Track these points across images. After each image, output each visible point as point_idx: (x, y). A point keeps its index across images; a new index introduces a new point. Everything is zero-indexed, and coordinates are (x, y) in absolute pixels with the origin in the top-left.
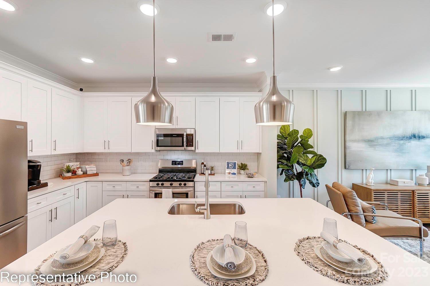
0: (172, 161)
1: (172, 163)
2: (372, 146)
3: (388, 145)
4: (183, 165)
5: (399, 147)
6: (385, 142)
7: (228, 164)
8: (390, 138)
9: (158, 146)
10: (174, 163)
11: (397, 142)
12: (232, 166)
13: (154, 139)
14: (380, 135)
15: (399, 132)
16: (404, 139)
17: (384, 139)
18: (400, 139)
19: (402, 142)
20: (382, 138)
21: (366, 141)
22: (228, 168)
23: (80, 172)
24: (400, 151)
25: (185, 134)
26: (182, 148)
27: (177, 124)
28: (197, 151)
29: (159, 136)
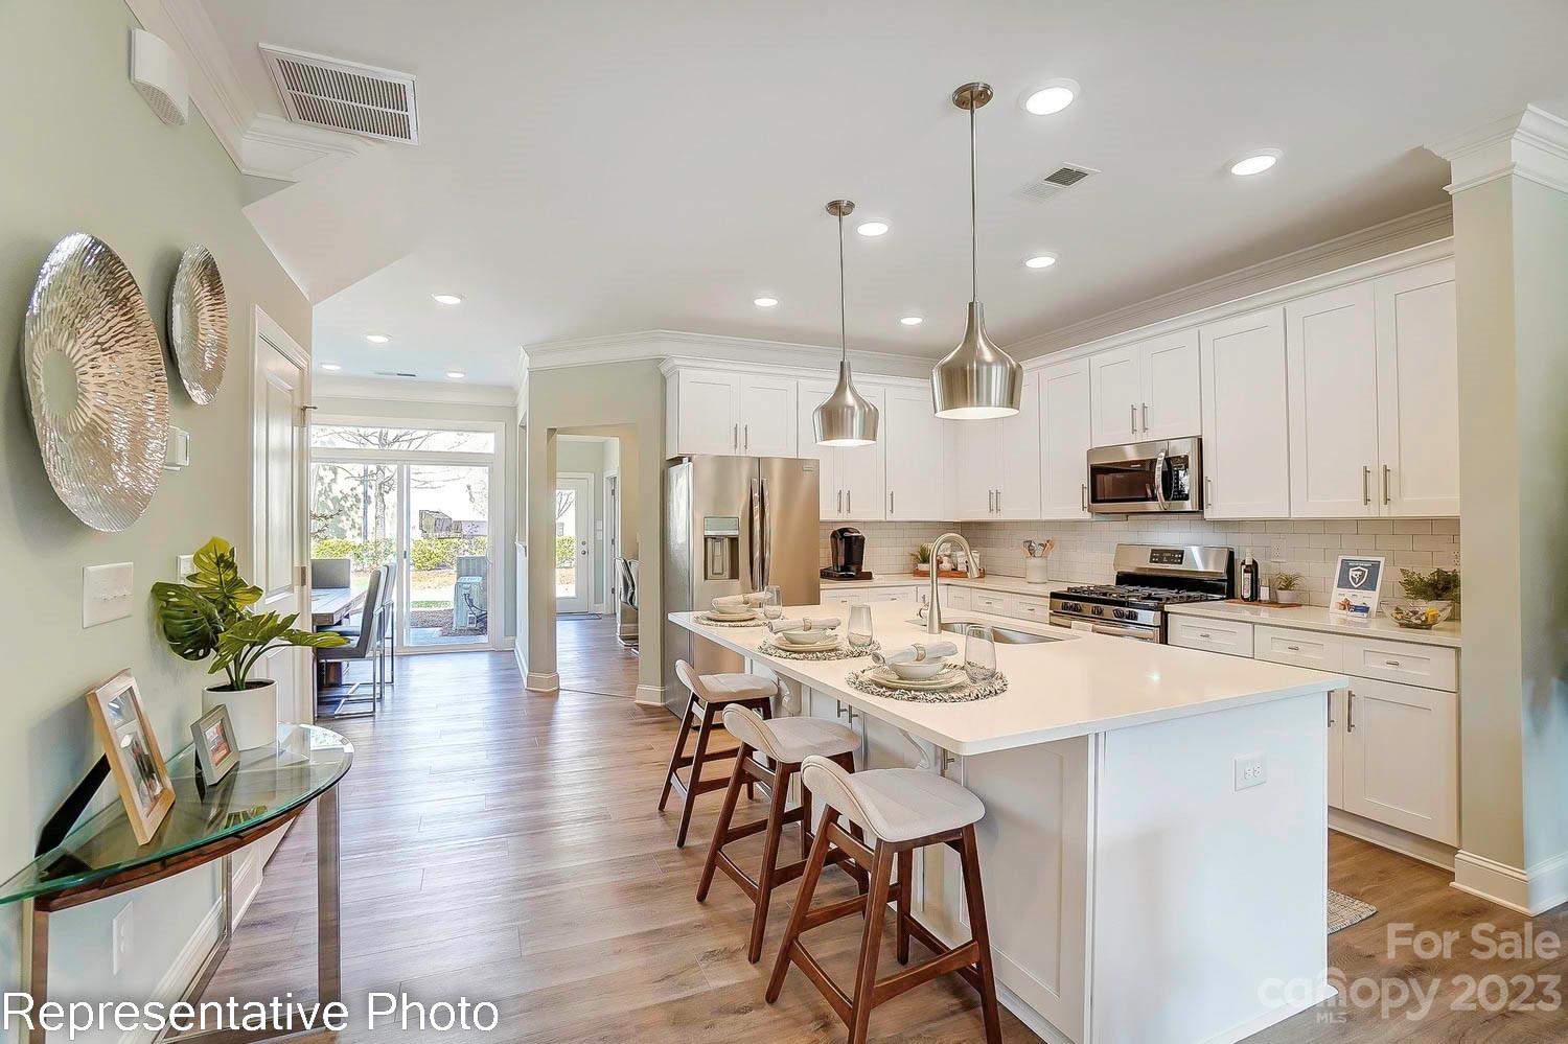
0: (1152, 550)
1: (1152, 557)
4: (1181, 563)
7: (1346, 566)
9: (1095, 500)
10: (1158, 555)
12: (1361, 577)
22: (1344, 583)
23: (946, 565)
25: (1161, 457)
26: (1152, 506)
27: (1145, 429)
28: (1208, 514)
29: (1096, 471)
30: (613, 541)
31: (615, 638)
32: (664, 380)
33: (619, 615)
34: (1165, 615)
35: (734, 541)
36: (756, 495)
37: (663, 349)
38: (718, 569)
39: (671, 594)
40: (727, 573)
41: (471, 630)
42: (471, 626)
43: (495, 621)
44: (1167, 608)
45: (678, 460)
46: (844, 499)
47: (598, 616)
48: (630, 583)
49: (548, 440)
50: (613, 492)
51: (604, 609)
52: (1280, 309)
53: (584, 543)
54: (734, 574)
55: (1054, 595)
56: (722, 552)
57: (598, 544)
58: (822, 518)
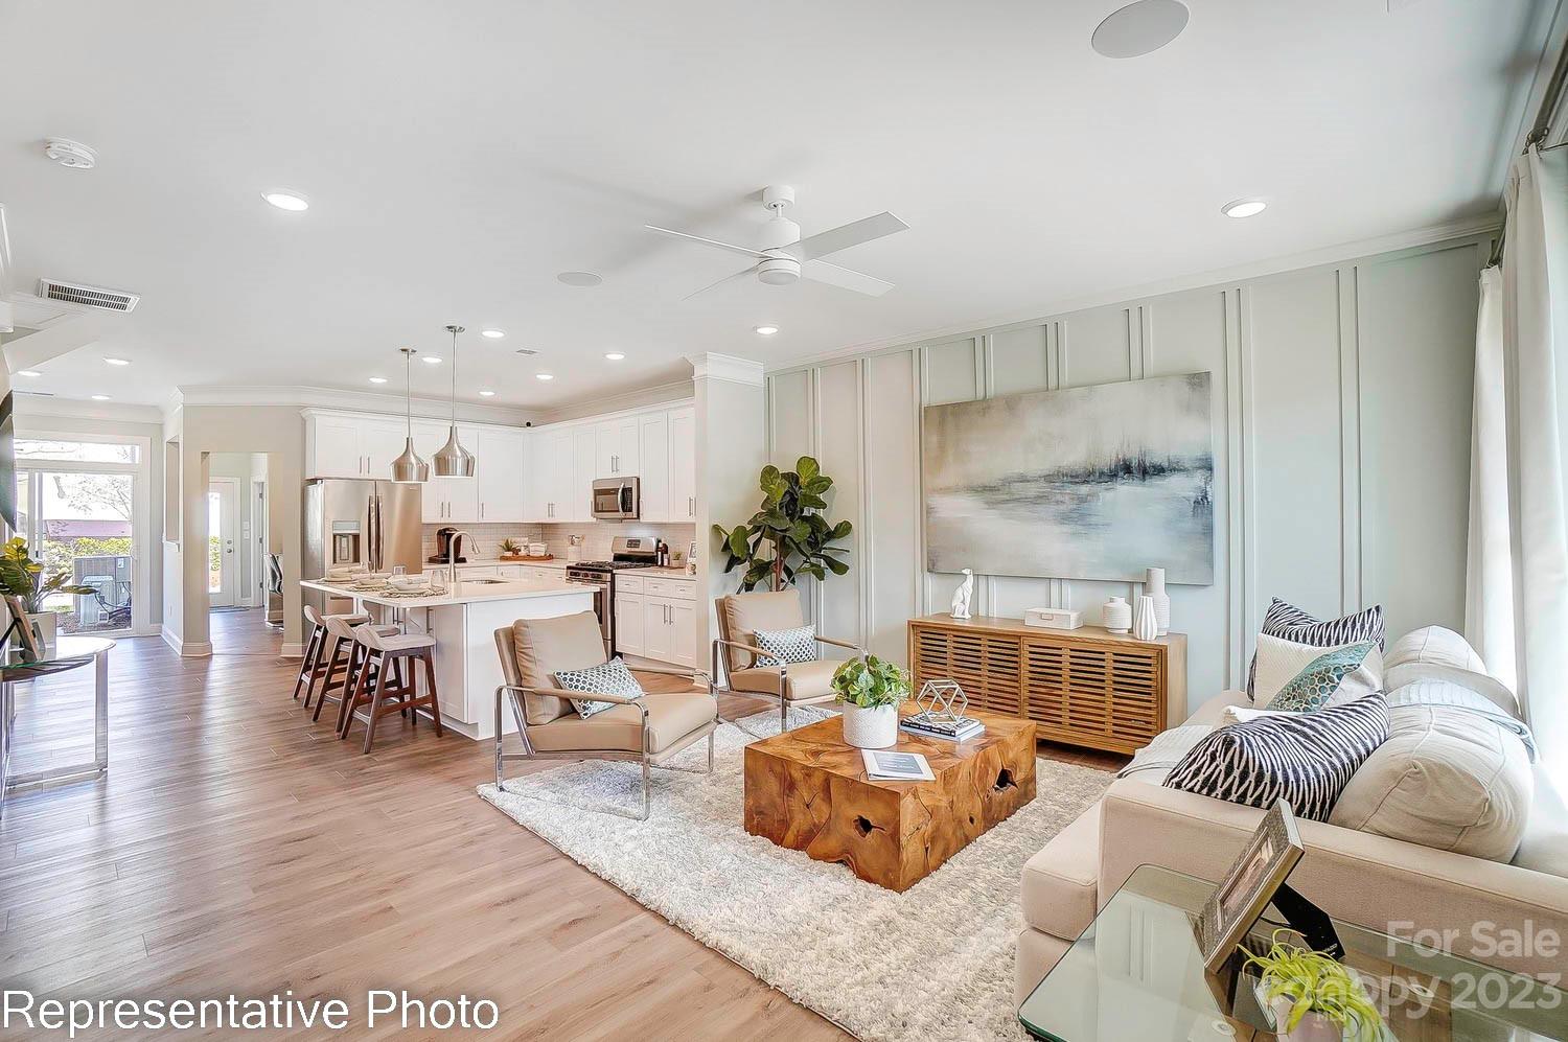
0: (629, 540)
1: (628, 545)
2: (992, 504)
3: (1041, 499)
4: (638, 547)
5: (1075, 506)
6: (1032, 490)
8: (1049, 478)
9: (597, 511)
10: (632, 543)
11: (1070, 489)
13: (591, 498)
14: (1018, 468)
15: (1075, 457)
16: (1092, 478)
17: (1028, 481)
18: (1077, 480)
19: (1084, 489)
20: (1023, 479)
21: (977, 491)
23: (523, 553)
24: (1078, 517)
25: (620, 487)
26: (619, 515)
27: (617, 470)
28: (641, 520)
29: (598, 493)
30: (261, 540)
31: (263, 623)
32: (304, 421)
33: (267, 605)
34: (613, 576)
35: (356, 537)
36: (373, 505)
37: (304, 399)
38: (345, 555)
39: (308, 567)
40: (351, 559)
41: (105, 625)
42: (103, 622)
43: (140, 614)
44: (614, 572)
45: (314, 481)
46: (444, 508)
47: (246, 609)
48: (278, 574)
49: (202, 461)
50: (261, 495)
51: (251, 602)
52: (665, 414)
53: (229, 542)
54: (357, 559)
55: (569, 568)
56: (346, 545)
57: (245, 544)
58: (423, 521)
